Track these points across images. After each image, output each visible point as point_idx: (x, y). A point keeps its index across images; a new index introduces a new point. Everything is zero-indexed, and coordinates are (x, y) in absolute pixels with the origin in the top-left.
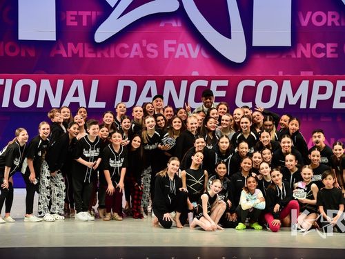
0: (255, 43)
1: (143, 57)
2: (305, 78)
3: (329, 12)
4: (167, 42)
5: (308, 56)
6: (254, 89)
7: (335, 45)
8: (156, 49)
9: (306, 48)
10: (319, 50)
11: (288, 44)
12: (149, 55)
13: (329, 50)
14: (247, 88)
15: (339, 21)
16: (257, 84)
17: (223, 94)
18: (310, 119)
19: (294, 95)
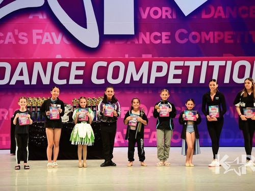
0: (106, 32)
1: (15, 43)
2: (146, 60)
3: (163, 8)
4: (35, 32)
5: (148, 42)
6: (106, 68)
7: (169, 34)
8: (26, 37)
9: (146, 36)
10: (156, 38)
11: (133, 33)
12: (20, 42)
13: (164, 38)
14: (100, 68)
15: (171, 15)
16: (108, 65)
17: (81, 72)
18: (150, 92)
19: (137, 73)
